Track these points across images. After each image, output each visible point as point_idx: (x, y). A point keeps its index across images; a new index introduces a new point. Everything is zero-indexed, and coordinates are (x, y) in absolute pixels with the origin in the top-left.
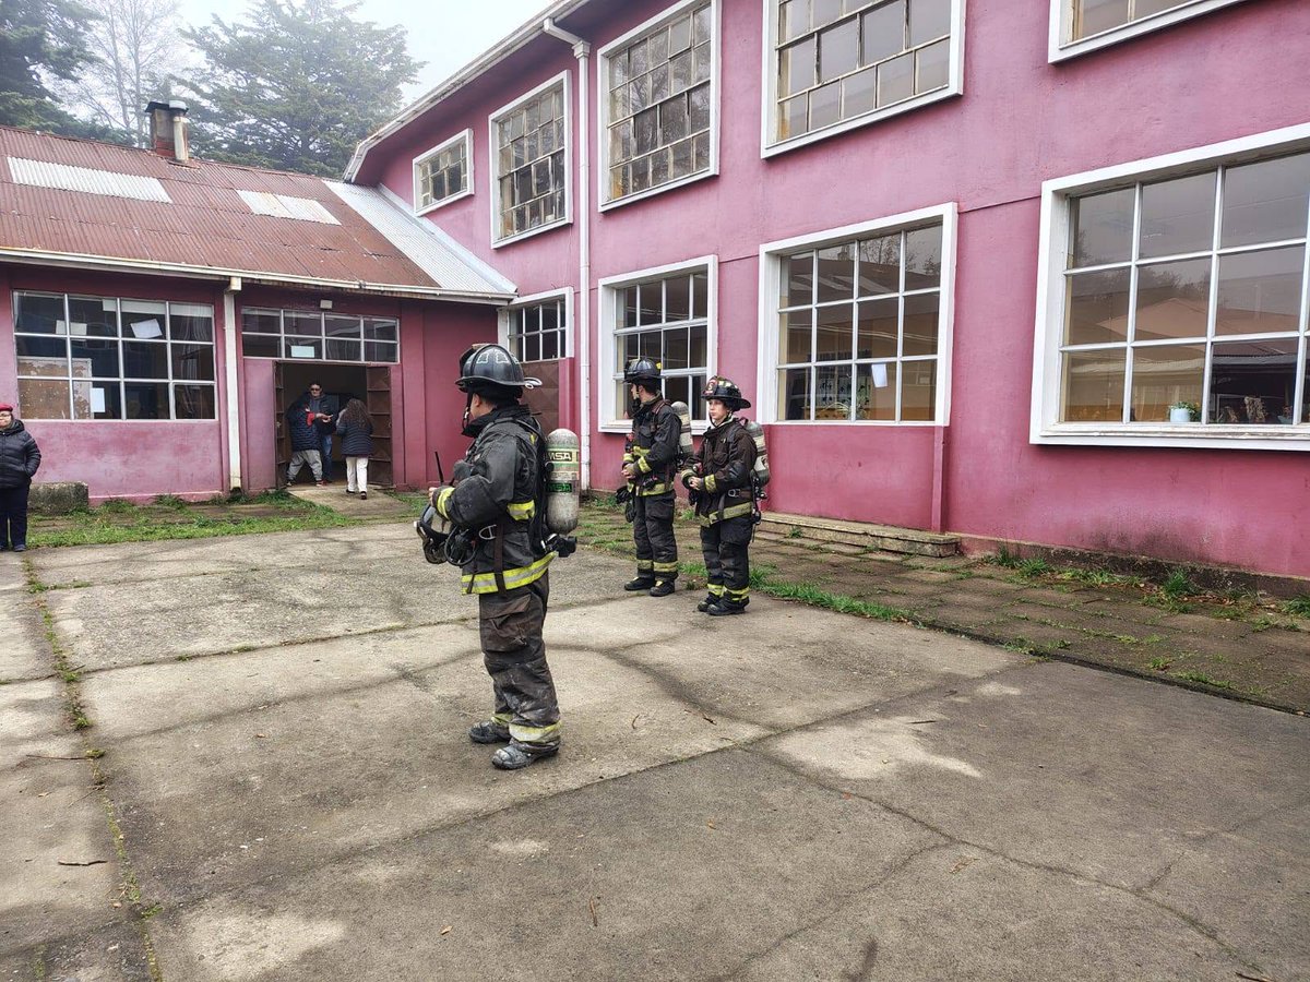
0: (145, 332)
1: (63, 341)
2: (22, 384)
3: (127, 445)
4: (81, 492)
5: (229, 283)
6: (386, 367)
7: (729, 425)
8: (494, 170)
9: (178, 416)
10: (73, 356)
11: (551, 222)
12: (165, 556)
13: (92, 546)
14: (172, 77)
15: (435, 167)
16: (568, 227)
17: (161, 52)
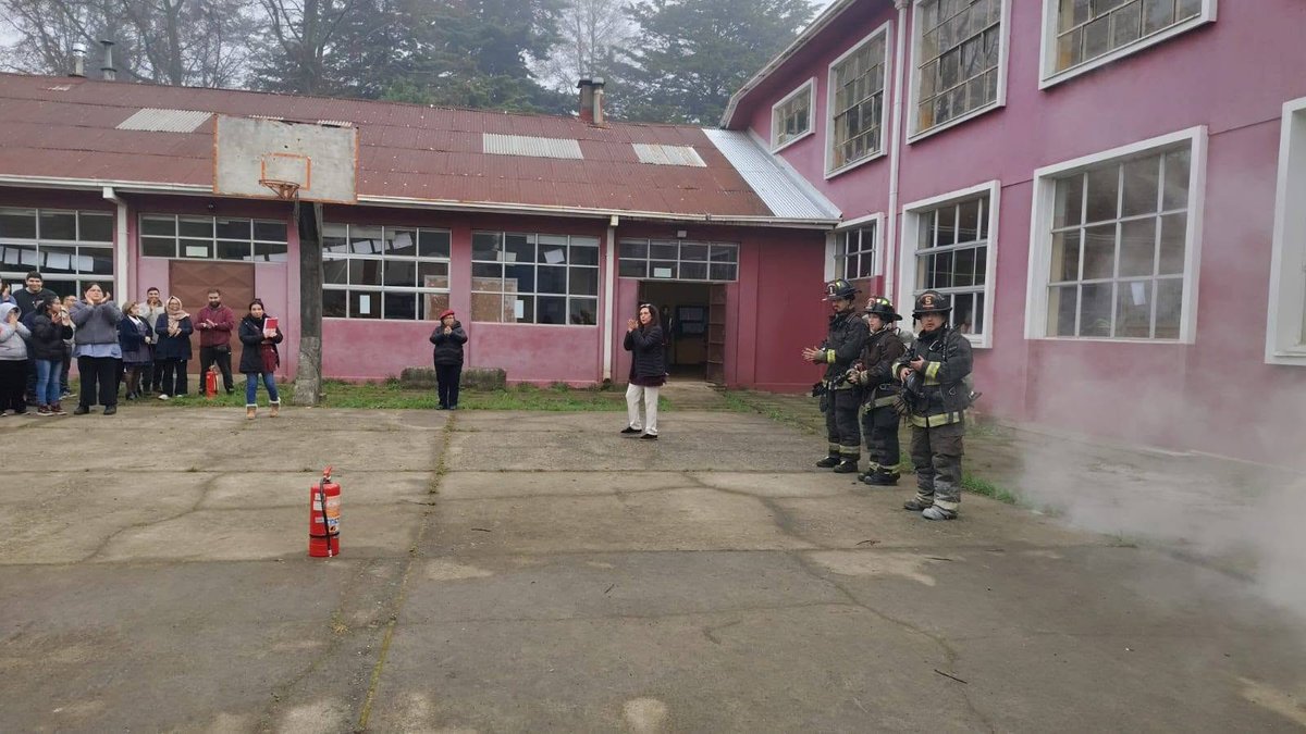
0: (553, 259)
1: (500, 266)
2: (474, 296)
3: (536, 342)
4: (502, 375)
5: (609, 221)
6: (723, 285)
7: (883, 333)
8: (830, 112)
9: (571, 323)
10: (506, 276)
11: (871, 155)
12: (534, 419)
13: (495, 410)
14: (614, 47)
15: (789, 112)
16: (883, 158)
17: (611, 27)
